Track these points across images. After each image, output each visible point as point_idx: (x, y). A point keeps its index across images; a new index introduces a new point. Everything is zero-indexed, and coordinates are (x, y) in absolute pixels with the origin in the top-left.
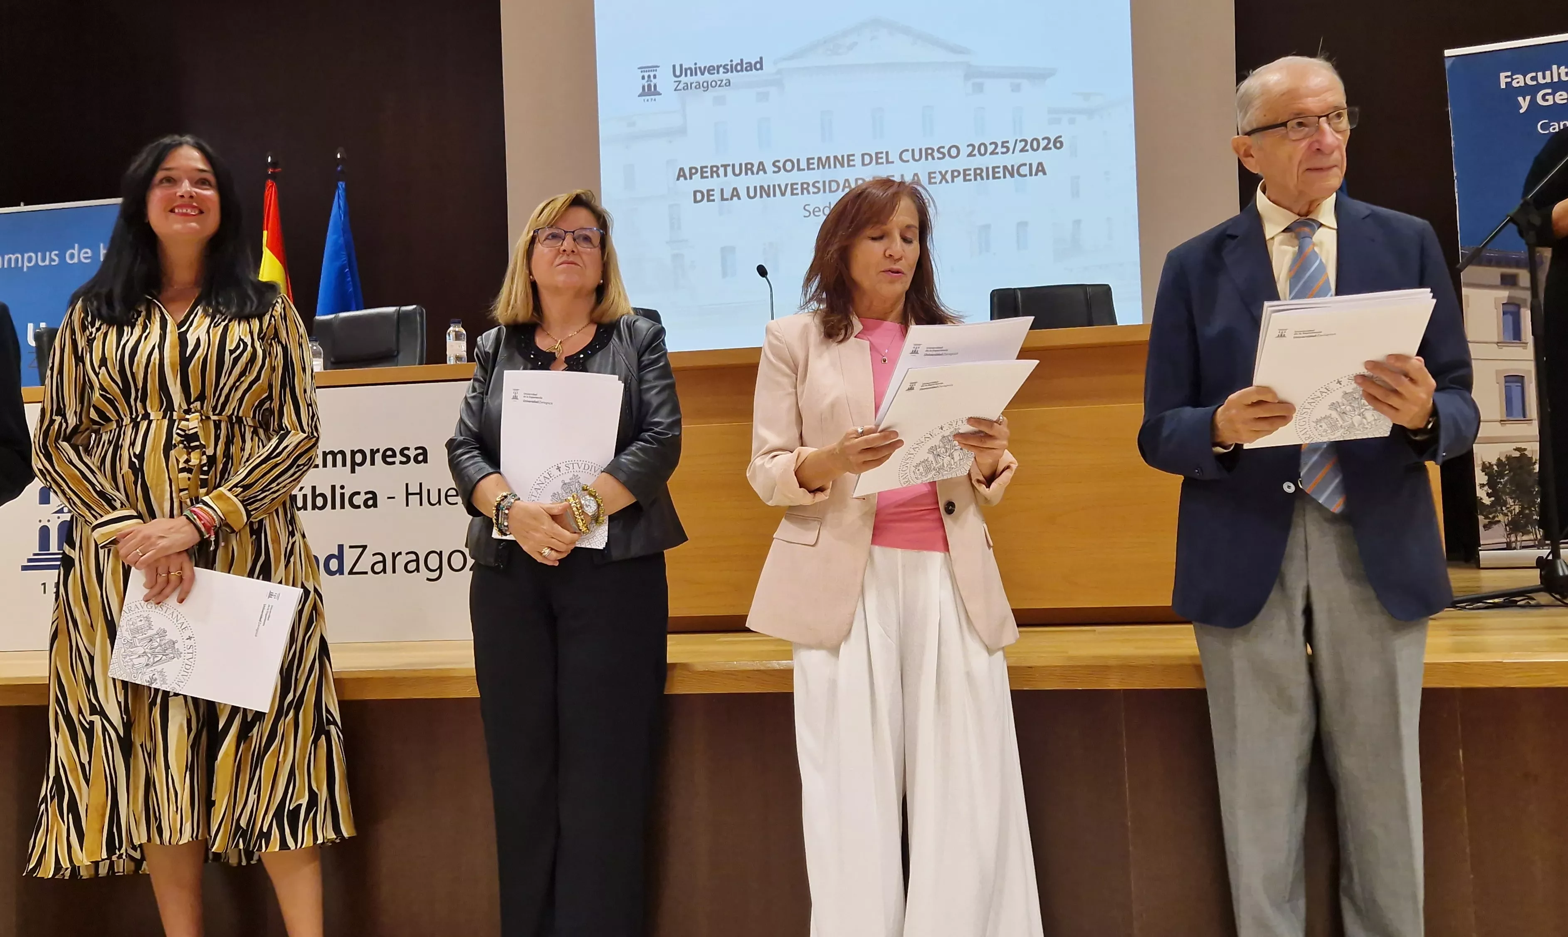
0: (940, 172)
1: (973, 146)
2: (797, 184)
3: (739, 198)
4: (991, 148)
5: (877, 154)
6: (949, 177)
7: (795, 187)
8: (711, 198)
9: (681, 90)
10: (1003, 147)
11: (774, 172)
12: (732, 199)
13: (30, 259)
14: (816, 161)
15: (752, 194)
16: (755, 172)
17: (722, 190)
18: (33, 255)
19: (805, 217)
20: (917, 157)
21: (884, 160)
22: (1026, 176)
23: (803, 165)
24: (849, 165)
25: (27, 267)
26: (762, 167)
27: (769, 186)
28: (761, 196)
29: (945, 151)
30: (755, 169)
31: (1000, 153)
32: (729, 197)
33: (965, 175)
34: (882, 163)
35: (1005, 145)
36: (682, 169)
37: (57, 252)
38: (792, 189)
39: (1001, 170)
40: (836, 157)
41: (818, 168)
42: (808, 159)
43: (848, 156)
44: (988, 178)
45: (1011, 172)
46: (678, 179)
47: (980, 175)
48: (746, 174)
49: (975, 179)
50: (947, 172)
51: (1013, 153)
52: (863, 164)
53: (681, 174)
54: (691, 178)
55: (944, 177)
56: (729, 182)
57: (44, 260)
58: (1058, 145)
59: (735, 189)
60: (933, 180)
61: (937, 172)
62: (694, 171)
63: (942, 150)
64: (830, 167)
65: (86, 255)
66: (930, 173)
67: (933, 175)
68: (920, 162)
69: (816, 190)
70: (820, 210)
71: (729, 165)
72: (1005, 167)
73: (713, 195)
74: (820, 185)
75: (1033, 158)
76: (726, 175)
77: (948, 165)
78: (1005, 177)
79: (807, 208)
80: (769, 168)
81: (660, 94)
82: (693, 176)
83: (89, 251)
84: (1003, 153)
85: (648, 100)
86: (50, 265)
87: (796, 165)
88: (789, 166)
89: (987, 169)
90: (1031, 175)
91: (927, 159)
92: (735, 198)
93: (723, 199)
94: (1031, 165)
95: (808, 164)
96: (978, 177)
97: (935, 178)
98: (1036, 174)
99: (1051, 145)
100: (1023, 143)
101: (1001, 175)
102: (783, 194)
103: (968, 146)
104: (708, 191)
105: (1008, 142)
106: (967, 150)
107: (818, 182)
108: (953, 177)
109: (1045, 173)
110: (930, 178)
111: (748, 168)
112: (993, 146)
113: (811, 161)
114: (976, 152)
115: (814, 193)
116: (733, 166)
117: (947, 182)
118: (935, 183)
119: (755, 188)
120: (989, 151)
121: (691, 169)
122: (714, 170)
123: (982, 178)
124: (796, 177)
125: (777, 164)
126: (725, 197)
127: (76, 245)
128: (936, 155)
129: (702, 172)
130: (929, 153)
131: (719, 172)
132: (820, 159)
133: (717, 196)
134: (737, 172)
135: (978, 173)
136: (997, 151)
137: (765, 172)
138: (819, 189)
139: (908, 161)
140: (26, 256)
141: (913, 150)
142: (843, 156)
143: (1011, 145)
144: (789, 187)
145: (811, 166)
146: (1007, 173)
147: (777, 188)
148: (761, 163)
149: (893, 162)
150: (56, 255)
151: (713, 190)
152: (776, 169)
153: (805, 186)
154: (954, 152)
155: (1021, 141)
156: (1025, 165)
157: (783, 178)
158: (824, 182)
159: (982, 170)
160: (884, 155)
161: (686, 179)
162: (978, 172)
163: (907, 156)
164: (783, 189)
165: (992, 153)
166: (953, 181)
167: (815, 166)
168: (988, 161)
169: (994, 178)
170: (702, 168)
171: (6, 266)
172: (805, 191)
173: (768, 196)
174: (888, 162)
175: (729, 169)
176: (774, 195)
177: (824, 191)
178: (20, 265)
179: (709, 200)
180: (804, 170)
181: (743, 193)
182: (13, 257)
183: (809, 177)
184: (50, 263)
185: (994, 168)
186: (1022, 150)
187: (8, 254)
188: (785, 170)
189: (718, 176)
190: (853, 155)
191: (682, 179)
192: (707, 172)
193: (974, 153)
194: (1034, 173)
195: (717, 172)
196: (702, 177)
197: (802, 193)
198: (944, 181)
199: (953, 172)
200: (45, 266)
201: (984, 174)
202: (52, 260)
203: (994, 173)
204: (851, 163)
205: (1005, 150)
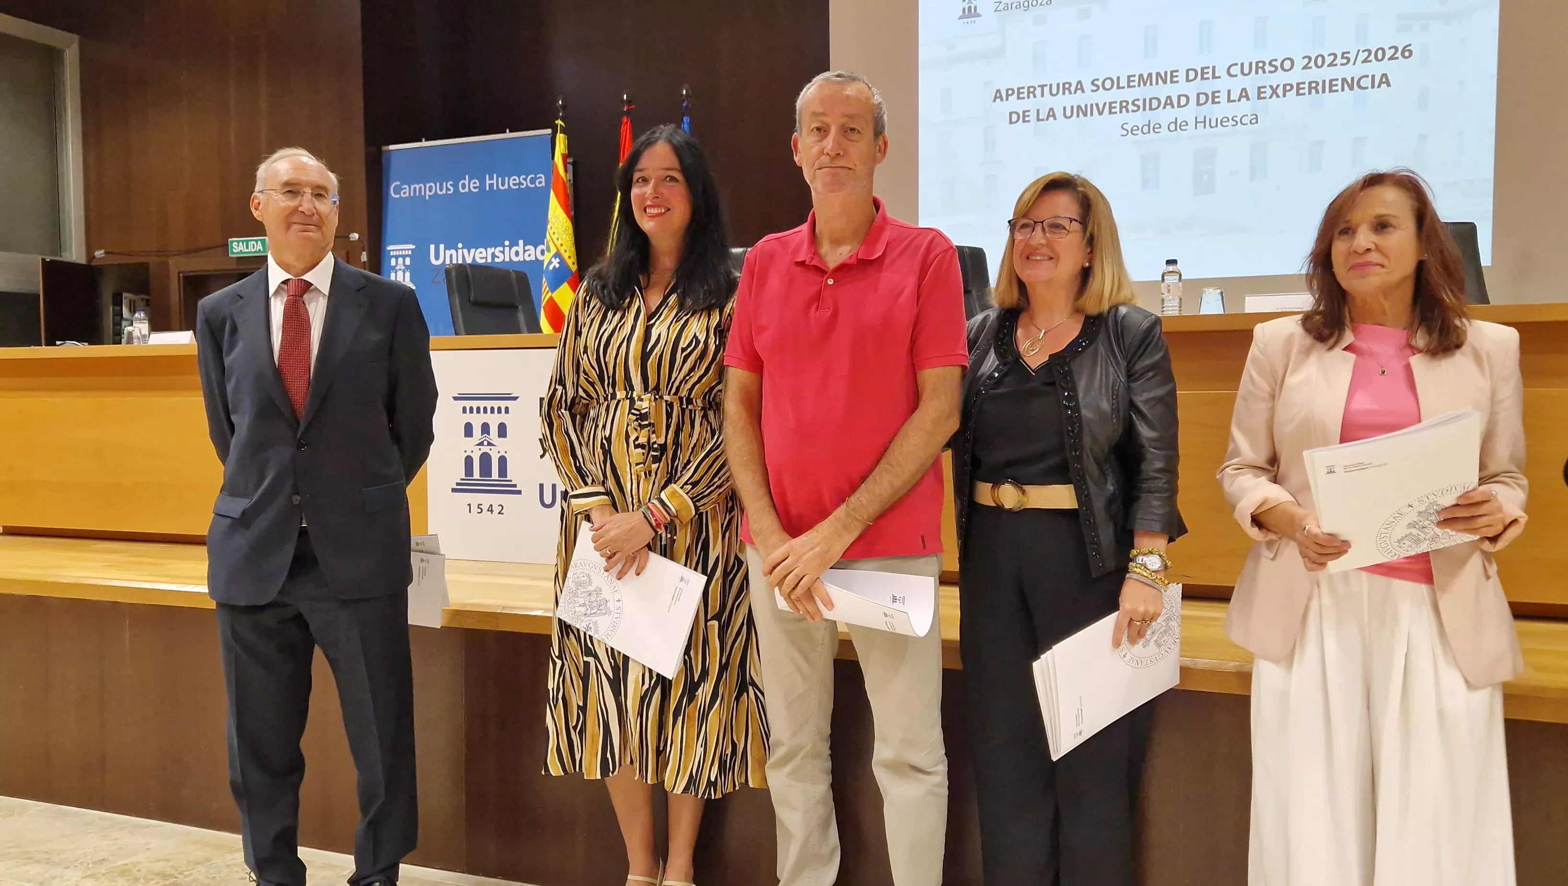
0: (1271, 87)
1: (1310, 58)
2: (1116, 102)
3: (1055, 119)
4: (1329, 60)
5: (1203, 69)
6: (1280, 91)
7: (1113, 105)
8: (1027, 119)
9: (1001, 11)
10: (1343, 57)
11: (1092, 91)
12: (1047, 119)
13: (430, 189)
14: (1136, 79)
15: (1068, 114)
16: (1073, 92)
17: (1038, 111)
18: (433, 185)
19: (1122, 136)
20: (1246, 71)
21: (1210, 75)
22: (1367, 88)
23: (1123, 82)
24: (1172, 82)
25: (430, 196)
26: (1080, 87)
27: (1086, 106)
28: (1078, 116)
29: (1278, 64)
30: (1073, 89)
31: (1339, 64)
32: (1045, 118)
33: (1298, 89)
34: (1208, 78)
35: (1345, 55)
36: (998, 91)
37: (452, 183)
38: (1111, 108)
39: (1339, 83)
40: (1158, 74)
41: (1139, 85)
42: (1129, 77)
43: (1172, 72)
44: (1324, 92)
45: (1350, 84)
46: (994, 101)
47: (1316, 88)
48: (1064, 93)
49: (1310, 93)
50: (1278, 86)
51: (1354, 64)
52: (1188, 80)
53: (998, 96)
54: (1007, 99)
55: (1274, 91)
56: (1046, 102)
57: (441, 190)
58: (1407, 54)
59: (1051, 109)
60: (1262, 95)
61: (1268, 87)
62: (1010, 92)
63: (1274, 63)
64: (1151, 84)
65: (475, 185)
66: (1259, 88)
67: (1262, 90)
68: (1249, 76)
69: (1135, 108)
70: (1138, 129)
71: (1046, 85)
72: (1344, 80)
73: (1028, 116)
74: (1140, 103)
75: (1376, 69)
76: (1042, 95)
77: (1279, 78)
78: (1343, 90)
79: (1125, 126)
80: (1088, 87)
81: (979, 16)
82: (1010, 97)
83: (477, 181)
84: (1342, 64)
85: (967, 23)
86: (447, 194)
87: (1116, 83)
88: (1108, 84)
89: (1324, 82)
90: (1373, 87)
91: (1257, 73)
92: (1051, 119)
93: (1038, 120)
94: (1373, 76)
95: (1129, 81)
96: (1313, 91)
97: (1265, 92)
98: (1379, 86)
99: (1399, 54)
100: (1366, 54)
101: (1339, 88)
102: (1101, 113)
103: (1304, 58)
104: (1024, 112)
105: (1349, 53)
106: (1300, 63)
107: (1138, 100)
108: (1285, 92)
109: (1389, 85)
110: (1259, 93)
111: (1066, 88)
112: (1332, 57)
113: (1132, 79)
114: (1312, 64)
115: (1133, 111)
116: (1051, 85)
117: (1278, 96)
118: (1265, 98)
119: (1072, 107)
120: (1327, 62)
121: (1007, 90)
122: (1031, 91)
123: (1317, 92)
124: (1116, 96)
125: (1096, 82)
126: (1041, 118)
127: (467, 177)
128: (1268, 68)
129: (1019, 93)
130: (1260, 66)
131: (1036, 92)
132: (1141, 76)
133: (1032, 116)
134: (1054, 92)
135: (1313, 87)
136: (1335, 63)
137: (1083, 91)
138: (1138, 107)
139: (1236, 76)
140: (428, 186)
141: (1242, 64)
142: (1166, 73)
143: (1352, 56)
144: (1107, 105)
145: (1132, 84)
146: (1346, 85)
147: (1095, 107)
148: (1079, 82)
149: (1219, 77)
150: (451, 185)
151: (1029, 111)
152: (1095, 88)
153: (1124, 104)
154: (1287, 64)
155: (1363, 51)
156: (1367, 76)
157: (1102, 97)
158: (1145, 100)
159: (1317, 83)
160: (1210, 70)
161: (1002, 100)
162: (1314, 85)
163: (1235, 70)
164: (1101, 109)
165: (1330, 65)
166: (1284, 95)
167: (1136, 83)
168: (1325, 74)
169: (1331, 91)
170: (1019, 89)
171: (412, 195)
172: (1124, 110)
173: (1085, 115)
174: (1214, 77)
175: (1047, 89)
176: (1092, 114)
177: (1144, 109)
178: (423, 194)
179: (1024, 121)
180: (1124, 88)
181: (1059, 113)
182: (417, 187)
183: (1128, 95)
184: (446, 191)
185: (1331, 81)
186: (1365, 61)
187: (413, 184)
188: (1104, 88)
189: (1035, 96)
190: (1177, 71)
191: (998, 100)
192: (1023, 93)
193: (1309, 65)
194: (1376, 84)
195: (1033, 92)
196: (1019, 98)
197: (1121, 112)
198: (1274, 96)
199: (1285, 86)
200: (443, 195)
201: (1320, 88)
202: (448, 189)
203: (1331, 86)
204: (1175, 79)
205: (1345, 61)
